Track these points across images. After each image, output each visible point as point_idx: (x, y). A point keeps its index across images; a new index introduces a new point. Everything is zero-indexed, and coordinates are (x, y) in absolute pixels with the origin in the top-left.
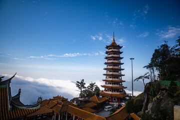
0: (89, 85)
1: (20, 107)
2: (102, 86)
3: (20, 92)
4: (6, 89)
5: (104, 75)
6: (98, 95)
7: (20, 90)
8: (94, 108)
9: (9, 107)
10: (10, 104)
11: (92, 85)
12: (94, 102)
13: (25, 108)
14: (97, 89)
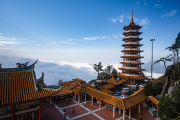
0: (106, 67)
1: (44, 89)
2: (120, 69)
3: (43, 75)
4: (31, 73)
5: (122, 57)
6: (115, 77)
7: (43, 73)
8: (111, 90)
9: (36, 88)
10: (37, 86)
11: (109, 68)
12: (112, 84)
13: (48, 89)
14: (114, 71)
